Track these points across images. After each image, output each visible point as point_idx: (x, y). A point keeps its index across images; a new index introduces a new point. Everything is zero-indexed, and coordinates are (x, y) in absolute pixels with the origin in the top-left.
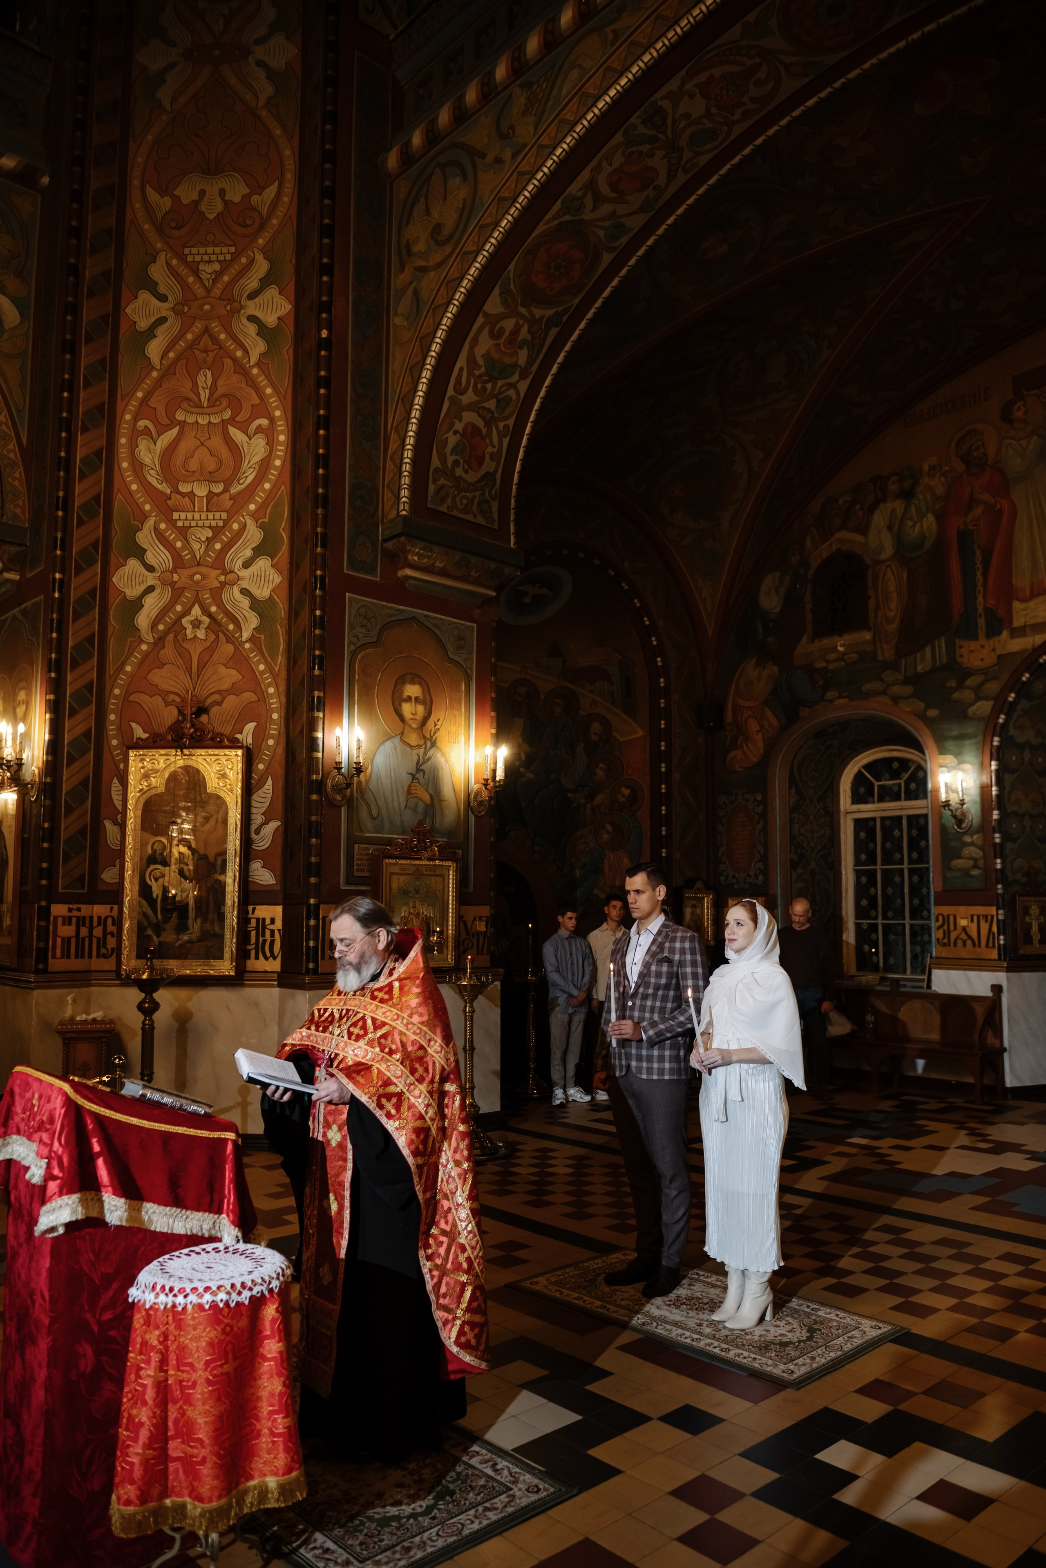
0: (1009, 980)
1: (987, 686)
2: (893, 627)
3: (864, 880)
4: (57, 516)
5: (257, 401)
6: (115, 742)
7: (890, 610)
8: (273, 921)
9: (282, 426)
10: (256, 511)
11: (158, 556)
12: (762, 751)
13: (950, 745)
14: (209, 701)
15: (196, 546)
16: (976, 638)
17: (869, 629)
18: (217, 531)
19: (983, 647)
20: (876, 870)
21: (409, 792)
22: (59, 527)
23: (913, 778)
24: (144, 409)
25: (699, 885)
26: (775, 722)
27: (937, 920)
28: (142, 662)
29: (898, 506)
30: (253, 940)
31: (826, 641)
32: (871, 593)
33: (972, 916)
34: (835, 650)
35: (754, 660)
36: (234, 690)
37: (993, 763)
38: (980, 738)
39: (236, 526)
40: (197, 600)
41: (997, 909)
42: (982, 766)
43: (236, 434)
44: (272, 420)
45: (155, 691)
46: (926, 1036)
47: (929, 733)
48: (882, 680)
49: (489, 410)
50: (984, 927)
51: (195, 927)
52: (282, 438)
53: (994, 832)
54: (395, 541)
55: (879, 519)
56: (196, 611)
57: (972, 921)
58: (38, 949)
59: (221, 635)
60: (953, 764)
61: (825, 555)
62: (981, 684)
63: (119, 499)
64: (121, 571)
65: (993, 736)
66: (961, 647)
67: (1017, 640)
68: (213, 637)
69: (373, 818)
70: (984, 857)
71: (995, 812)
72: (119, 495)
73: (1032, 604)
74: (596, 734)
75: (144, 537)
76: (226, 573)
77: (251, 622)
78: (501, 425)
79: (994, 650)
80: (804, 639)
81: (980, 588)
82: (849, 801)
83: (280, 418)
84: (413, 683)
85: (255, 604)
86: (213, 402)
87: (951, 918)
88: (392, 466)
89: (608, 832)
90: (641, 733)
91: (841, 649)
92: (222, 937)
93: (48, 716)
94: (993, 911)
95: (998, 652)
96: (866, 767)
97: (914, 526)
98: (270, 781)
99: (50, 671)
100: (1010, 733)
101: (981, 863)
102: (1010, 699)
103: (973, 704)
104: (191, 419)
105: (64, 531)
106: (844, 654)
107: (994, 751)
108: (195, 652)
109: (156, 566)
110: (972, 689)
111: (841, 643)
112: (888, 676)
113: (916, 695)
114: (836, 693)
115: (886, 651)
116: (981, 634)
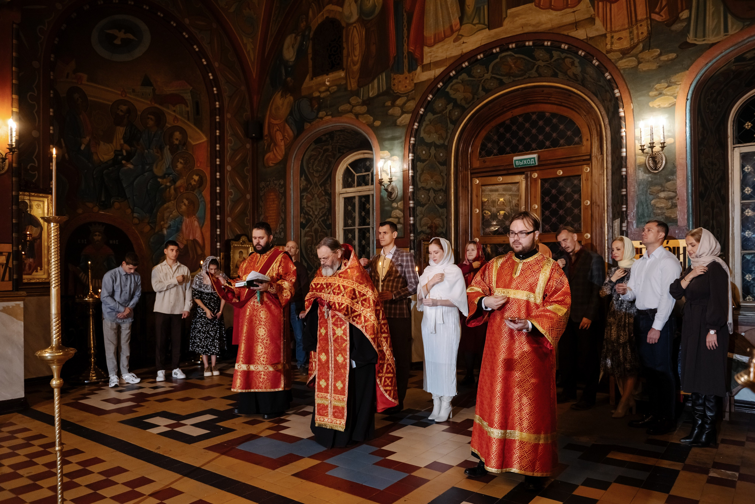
1: (408, 104)
2: (356, 68)
3: (350, 236)
7: (355, 56)
12: (284, 153)
13: (387, 144)
16: (402, 73)
17: (343, 70)
19: (406, 78)
20: (355, 229)
26: (291, 133)
31: (319, 79)
32: (345, 45)
34: (324, 84)
35: (280, 93)
37: (410, 155)
38: (403, 138)
41: (410, 249)
42: (404, 158)
47: (375, 136)
48: (350, 103)
53: (410, 200)
60: (388, 157)
61: (320, 21)
62: (405, 103)
65: (411, 137)
66: (394, 79)
67: (425, 73)
70: (404, 216)
71: (411, 187)
73: (434, 48)
74: (177, 139)
79: (412, 80)
81: (405, 38)
82: (341, 186)
89: (185, 204)
90: (204, 139)
91: (328, 83)
95: (415, 82)
96: (350, 165)
100: (421, 136)
101: (402, 220)
102: (421, 112)
103: (400, 116)
106: (329, 87)
107: (411, 147)
110: (399, 107)
111: (327, 80)
112: (354, 100)
113: (368, 112)
114: (324, 113)
115: (352, 84)
116: (405, 70)
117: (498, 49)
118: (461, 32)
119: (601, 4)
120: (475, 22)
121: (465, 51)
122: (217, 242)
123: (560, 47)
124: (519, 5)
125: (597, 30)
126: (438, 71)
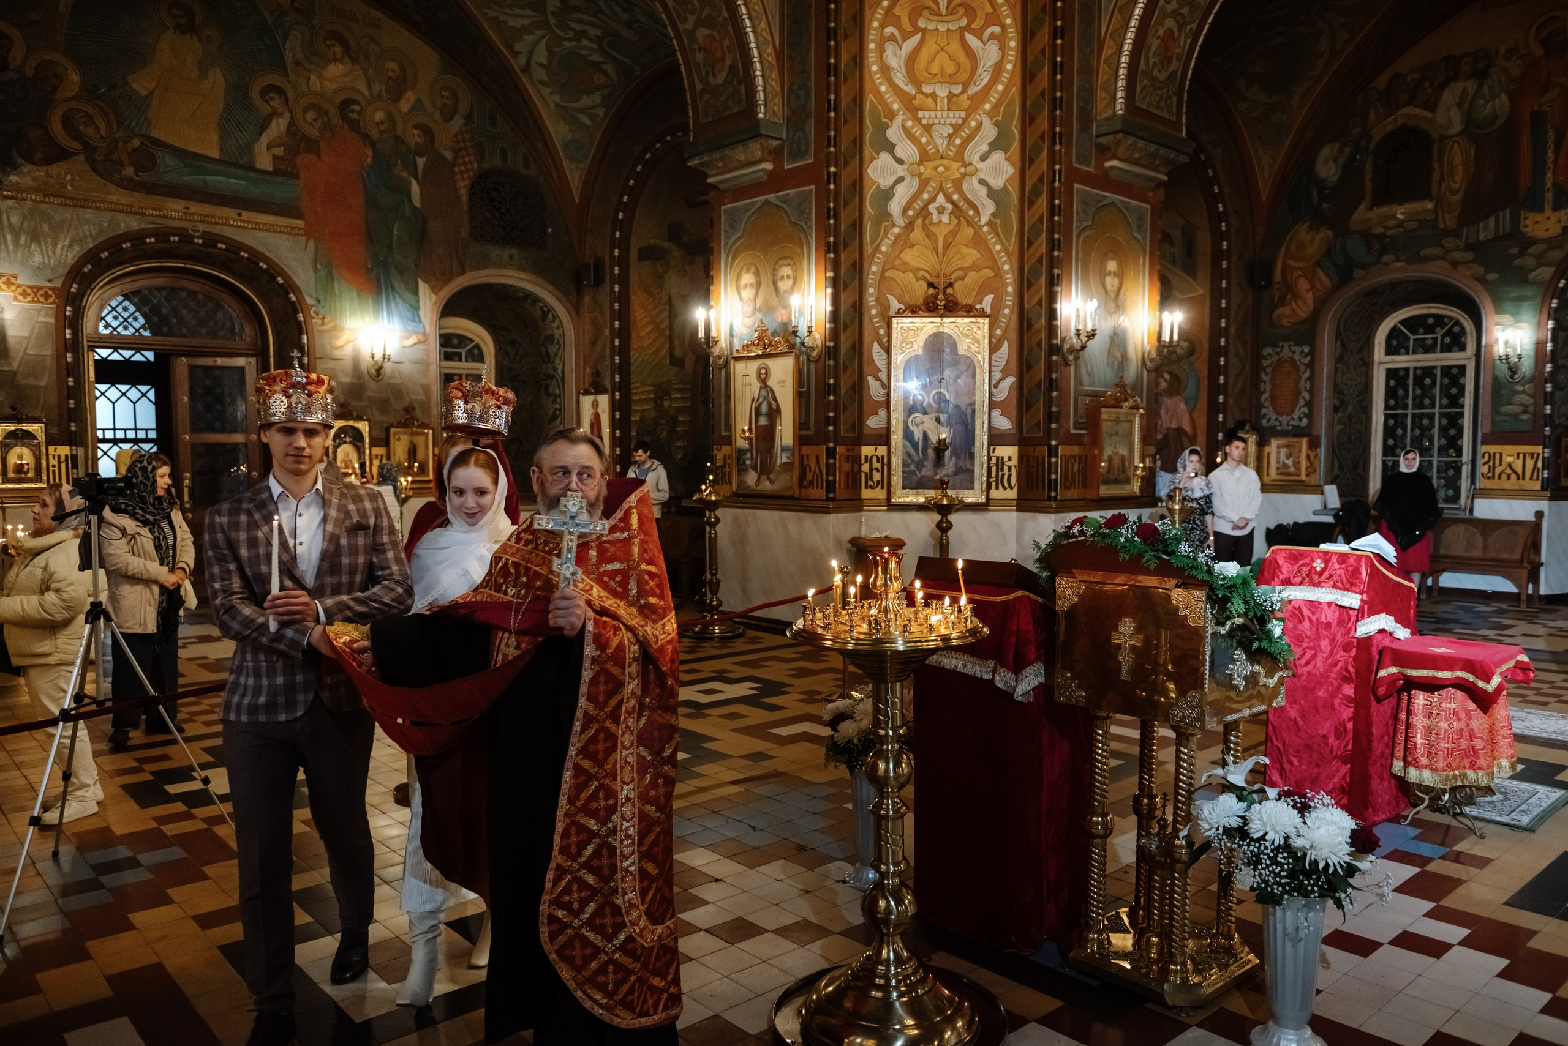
0: (1550, 508)
1: (1549, 254)
2: (1456, 198)
3: (1391, 422)
4: (829, 118)
5: (990, 10)
6: (874, 312)
7: (1455, 182)
8: (1010, 459)
9: (1012, 32)
10: (992, 109)
11: (906, 150)
12: (1312, 308)
13: (1508, 305)
14: (953, 276)
15: (939, 142)
16: (1541, 210)
17: (1431, 200)
18: (957, 128)
19: (1548, 218)
20: (1405, 414)
21: (1109, 352)
22: (832, 126)
23: (1449, 333)
24: (890, 17)
25: (1247, 427)
26: (1327, 282)
27: (1483, 457)
28: (895, 242)
29: (1471, 85)
30: (994, 474)
31: (1385, 210)
32: (1436, 166)
33: (1518, 454)
34: (1394, 217)
35: (1308, 224)
36: (975, 267)
37: (1550, 322)
38: (1539, 300)
39: (973, 124)
40: (941, 189)
41: (1545, 449)
42: (1538, 325)
43: (972, 40)
44: (1004, 27)
45: (906, 268)
46: (1468, 554)
47: (1486, 294)
48: (1443, 247)
49: (1183, 16)
50: (1530, 463)
51: (950, 463)
52: (1013, 44)
53: (1546, 382)
54: (1111, 137)
55: (1449, 97)
56: (941, 199)
57: (1518, 458)
58: (828, 482)
59: (962, 219)
60: (1510, 323)
61: (1389, 128)
62: (1544, 253)
63: (870, 97)
64: (874, 163)
65: (1553, 298)
66: (1526, 218)
68: (955, 221)
69: (1089, 374)
70: (1535, 403)
71: (1549, 365)
72: (871, 96)
75: (893, 133)
76: (965, 165)
77: (988, 208)
78: (1189, 27)
79: (1559, 222)
80: (1363, 206)
81: (1552, 164)
82: (1383, 352)
83: (1010, 26)
84: (1112, 259)
85: (992, 193)
86: (952, 11)
87: (1498, 456)
88: (1107, 69)
89: (1165, 380)
90: (1200, 291)
91: (1400, 216)
92: (972, 472)
93: (829, 291)
94: (1539, 449)
95: (1563, 224)
96: (1402, 322)
97: (1485, 105)
98: (1006, 344)
99: (828, 252)
101: (1531, 409)
103: (1534, 270)
104: (931, 26)
105: (836, 130)
106: (1403, 222)
107: (1551, 312)
108: (941, 235)
109: (904, 159)
110: (1533, 256)
111: (1401, 213)
112: (1448, 242)
113: (1474, 261)
114: (1392, 257)
115: (1447, 220)
116: (1547, 207)
122: (1218, 432)
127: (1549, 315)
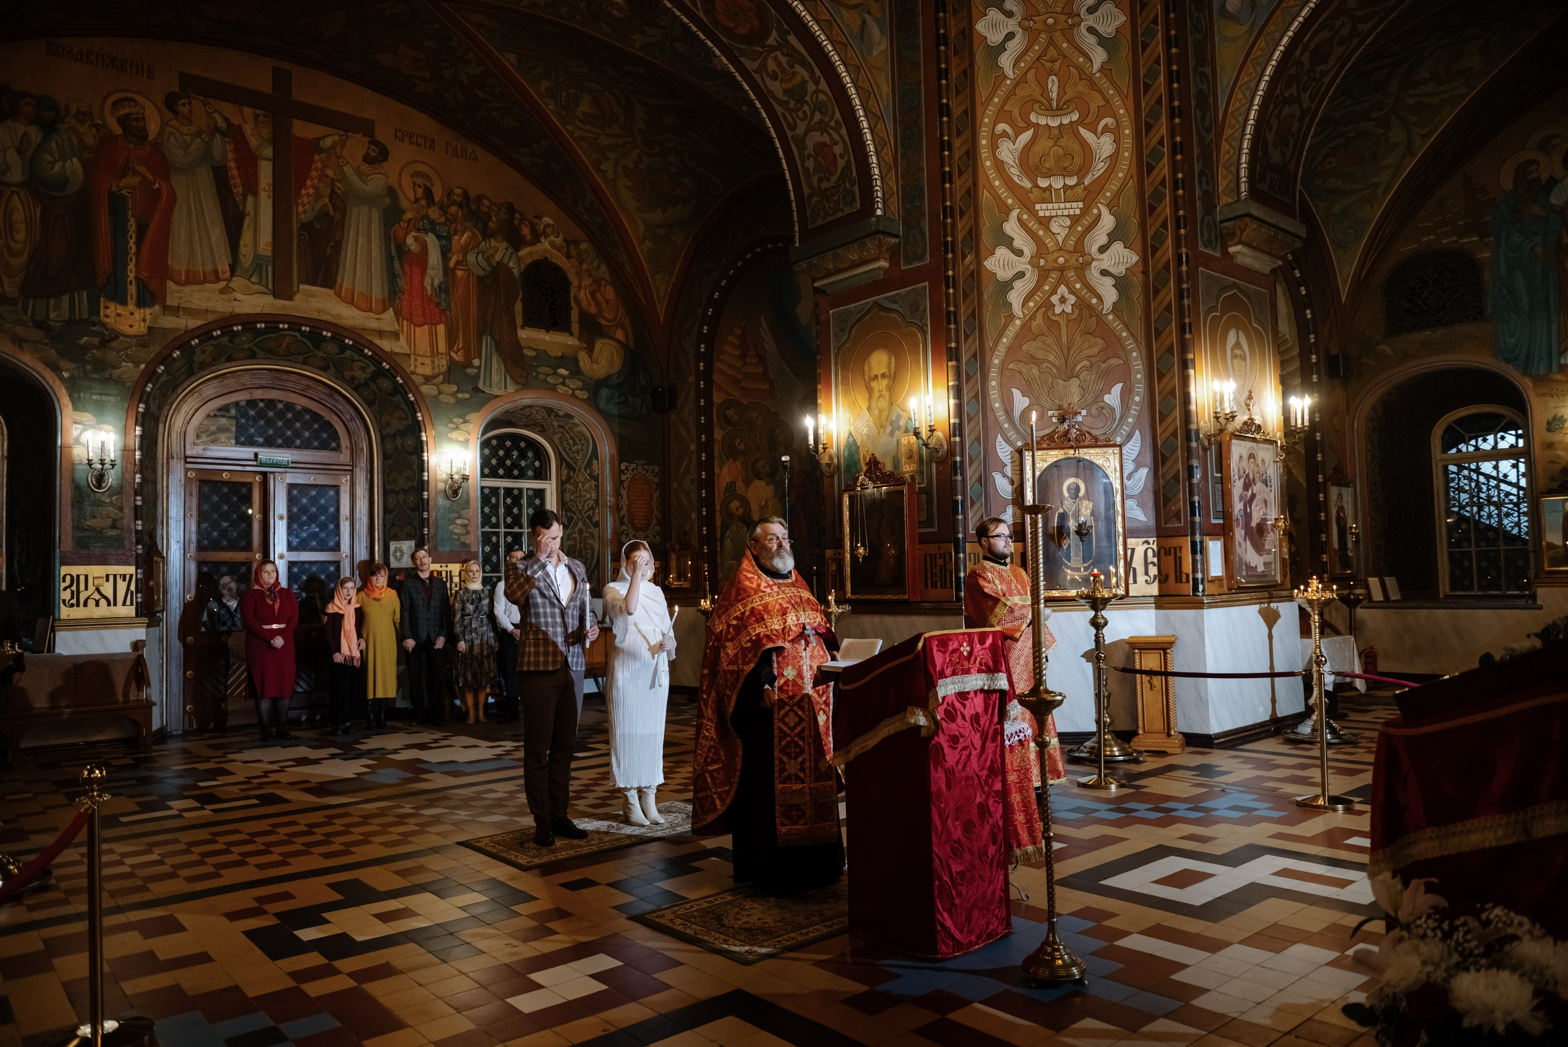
0: (147, 635)
7: (18, 242)
13: (89, 403)
16: (124, 303)
19: (132, 314)
27: (64, 581)
29: (34, 132)
37: (138, 428)
38: (125, 401)
41: (137, 569)
42: (125, 431)
50: (122, 586)
53: (136, 495)
55: (5, 135)
57: (107, 580)
60: (91, 423)
65: (140, 402)
66: (107, 307)
67: (169, 318)
71: (137, 476)
73: (187, 289)
81: (132, 255)
87: (82, 578)
94: (131, 570)
97: (53, 163)
100: (150, 403)
101: (119, 524)
103: (117, 366)
107: (139, 418)
110: (117, 351)
115: (6, 285)
116: (129, 301)
117: (286, 326)
118: (231, 285)
119: (405, 322)
120: (253, 279)
121: (237, 311)
123: (362, 351)
124: (314, 285)
125: (402, 347)
126: (193, 323)
127: (137, 419)
